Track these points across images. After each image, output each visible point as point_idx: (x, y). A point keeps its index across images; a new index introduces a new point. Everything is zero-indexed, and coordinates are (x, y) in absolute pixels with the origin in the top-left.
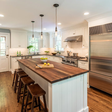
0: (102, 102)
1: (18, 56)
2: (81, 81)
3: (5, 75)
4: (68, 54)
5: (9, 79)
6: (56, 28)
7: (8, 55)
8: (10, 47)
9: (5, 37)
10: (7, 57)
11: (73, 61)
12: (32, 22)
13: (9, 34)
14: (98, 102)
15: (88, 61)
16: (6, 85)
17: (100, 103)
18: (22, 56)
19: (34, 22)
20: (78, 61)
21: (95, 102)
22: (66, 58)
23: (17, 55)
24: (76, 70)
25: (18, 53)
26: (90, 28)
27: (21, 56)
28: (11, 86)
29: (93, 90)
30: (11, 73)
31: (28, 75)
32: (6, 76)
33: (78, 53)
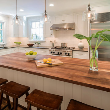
4: (53, 45)
15: (87, 51)
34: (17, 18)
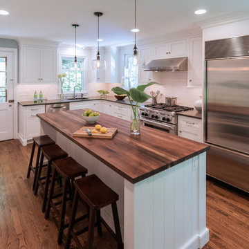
0: (235, 214)
1: (36, 104)
2: (193, 170)
3: (6, 149)
5: (16, 160)
6: (135, 48)
7: (13, 101)
8: (18, 82)
9: (6, 58)
10: (10, 106)
11: (166, 117)
12: (73, 25)
13: (17, 50)
14: (227, 215)
15: (201, 119)
16: (11, 174)
17: (232, 217)
18: (46, 104)
19: (78, 26)
20: (179, 117)
21: (222, 216)
22: (148, 108)
23: (33, 100)
24: (181, 145)
25: (35, 96)
26: (206, 42)
27: (44, 102)
28: (24, 179)
29: (214, 186)
30: (21, 145)
31: (67, 155)
32: (10, 152)
33: (176, 98)
34: (76, 61)
